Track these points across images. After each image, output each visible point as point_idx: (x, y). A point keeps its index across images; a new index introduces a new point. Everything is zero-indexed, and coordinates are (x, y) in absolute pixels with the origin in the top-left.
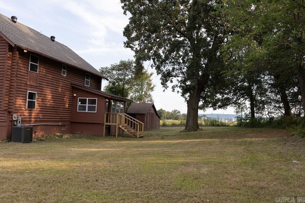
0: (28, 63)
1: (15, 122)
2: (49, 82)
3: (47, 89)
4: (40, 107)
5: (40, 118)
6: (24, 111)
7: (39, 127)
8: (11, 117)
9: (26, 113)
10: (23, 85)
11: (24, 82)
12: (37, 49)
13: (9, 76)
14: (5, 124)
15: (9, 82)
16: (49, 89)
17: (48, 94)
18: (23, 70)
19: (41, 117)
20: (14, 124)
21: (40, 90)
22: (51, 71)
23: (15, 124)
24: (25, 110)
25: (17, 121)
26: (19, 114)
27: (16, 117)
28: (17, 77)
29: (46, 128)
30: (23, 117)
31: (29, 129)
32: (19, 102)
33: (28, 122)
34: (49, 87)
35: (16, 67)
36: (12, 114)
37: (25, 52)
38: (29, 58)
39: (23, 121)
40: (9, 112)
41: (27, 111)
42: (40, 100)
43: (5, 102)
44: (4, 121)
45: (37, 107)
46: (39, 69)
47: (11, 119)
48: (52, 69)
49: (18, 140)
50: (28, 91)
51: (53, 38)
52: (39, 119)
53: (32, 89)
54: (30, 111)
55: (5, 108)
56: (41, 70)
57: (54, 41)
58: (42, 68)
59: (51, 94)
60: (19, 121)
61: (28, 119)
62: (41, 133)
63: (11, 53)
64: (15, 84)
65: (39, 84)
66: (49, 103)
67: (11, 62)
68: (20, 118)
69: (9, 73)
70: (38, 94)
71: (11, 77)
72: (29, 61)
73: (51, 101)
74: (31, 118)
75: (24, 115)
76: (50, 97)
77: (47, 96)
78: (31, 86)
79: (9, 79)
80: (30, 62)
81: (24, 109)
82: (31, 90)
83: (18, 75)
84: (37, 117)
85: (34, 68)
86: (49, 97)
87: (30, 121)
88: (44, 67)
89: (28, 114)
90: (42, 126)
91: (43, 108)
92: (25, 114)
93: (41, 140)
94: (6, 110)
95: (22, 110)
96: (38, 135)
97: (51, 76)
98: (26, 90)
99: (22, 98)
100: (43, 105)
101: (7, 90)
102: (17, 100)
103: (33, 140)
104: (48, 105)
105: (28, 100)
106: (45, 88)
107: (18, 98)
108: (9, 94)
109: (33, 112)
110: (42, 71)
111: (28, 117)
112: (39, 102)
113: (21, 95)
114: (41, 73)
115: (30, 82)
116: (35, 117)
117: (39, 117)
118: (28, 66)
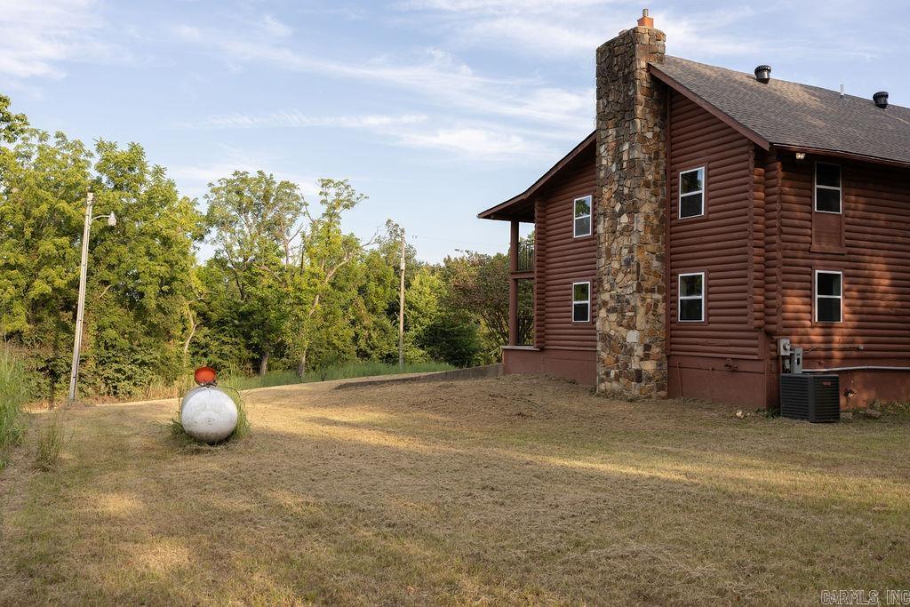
0: (811, 189)
1: (787, 362)
2: (879, 237)
3: (875, 259)
4: (858, 317)
5: (858, 349)
6: (810, 330)
7: (857, 378)
8: (773, 346)
9: (816, 336)
10: (800, 254)
11: (802, 246)
12: (836, 144)
13: (762, 235)
14: (759, 367)
15: (762, 251)
16: (881, 259)
17: (877, 273)
18: (799, 212)
19: (862, 347)
20: (784, 365)
21: (854, 265)
22: (885, 202)
23: (788, 367)
24: (812, 327)
25: (790, 358)
26: (795, 338)
27: (788, 347)
28: (782, 232)
29: (878, 379)
30: (807, 346)
31: (829, 384)
32: (794, 303)
33: (822, 362)
34: (882, 252)
35: (777, 206)
36: (775, 337)
37: (800, 159)
38: (812, 175)
39: (808, 359)
40: (770, 335)
41: (818, 330)
42: (855, 294)
43: (756, 306)
44: (756, 357)
45: (847, 316)
46: (845, 201)
47: (774, 354)
48: (885, 195)
49: (799, 413)
50: (817, 272)
51: (880, 99)
52: (854, 354)
53: (827, 262)
54: (828, 330)
55: (757, 323)
56: (850, 204)
57: (884, 106)
58: (853, 198)
59: (888, 274)
60: (796, 357)
61: (822, 353)
62: (865, 396)
63: (762, 170)
64: (779, 255)
65: (847, 246)
66: (883, 303)
67: (762, 195)
68: (799, 351)
69: (759, 226)
70: (846, 276)
71: (767, 235)
72: (811, 182)
73: (891, 296)
74: (830, 349)
75: (810, 342)
76: (887, 282)
77: (876, 281)
78: (824, 256)
79: (761, 243)
80: (816, 186)
81: (808, 323)
82: (826, 267)
83: (784, 229)
84: (847, 346)
85: (828, 201)
86: (884, 283)
87: (831, 358)
88: (859, 191)
89: (820, 338)
90: (868, 375)
91: (867, 319)
92: (813, 338)
93: (868, 417)
94: (758, 328)
95: (804, 327)
96: (856, 401)
97: (883, 216)
98: (809, 269)
99: (801, 292)
100: (865, 309)
101: (757, 274)
102: (788, 299)
103: (842, 415)
104: (881, 309)
105: (817, 296)
106: (867, 258)
107: (789, 291)
108: (766, 284)
109: (834, 330)
110: (853, 205)
111: (822, 346)
112: (853, 302)
113: (798, 284)
114: (851, 213)
115: (819, 242)
116: (842, 346)
117: (856, 345)
118: (811, 197)
